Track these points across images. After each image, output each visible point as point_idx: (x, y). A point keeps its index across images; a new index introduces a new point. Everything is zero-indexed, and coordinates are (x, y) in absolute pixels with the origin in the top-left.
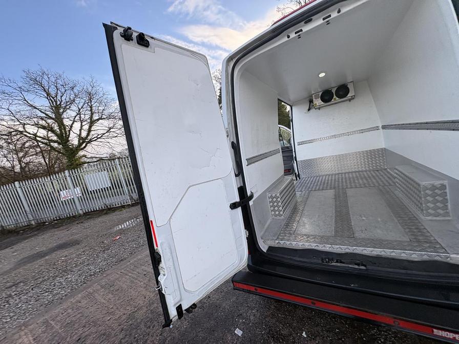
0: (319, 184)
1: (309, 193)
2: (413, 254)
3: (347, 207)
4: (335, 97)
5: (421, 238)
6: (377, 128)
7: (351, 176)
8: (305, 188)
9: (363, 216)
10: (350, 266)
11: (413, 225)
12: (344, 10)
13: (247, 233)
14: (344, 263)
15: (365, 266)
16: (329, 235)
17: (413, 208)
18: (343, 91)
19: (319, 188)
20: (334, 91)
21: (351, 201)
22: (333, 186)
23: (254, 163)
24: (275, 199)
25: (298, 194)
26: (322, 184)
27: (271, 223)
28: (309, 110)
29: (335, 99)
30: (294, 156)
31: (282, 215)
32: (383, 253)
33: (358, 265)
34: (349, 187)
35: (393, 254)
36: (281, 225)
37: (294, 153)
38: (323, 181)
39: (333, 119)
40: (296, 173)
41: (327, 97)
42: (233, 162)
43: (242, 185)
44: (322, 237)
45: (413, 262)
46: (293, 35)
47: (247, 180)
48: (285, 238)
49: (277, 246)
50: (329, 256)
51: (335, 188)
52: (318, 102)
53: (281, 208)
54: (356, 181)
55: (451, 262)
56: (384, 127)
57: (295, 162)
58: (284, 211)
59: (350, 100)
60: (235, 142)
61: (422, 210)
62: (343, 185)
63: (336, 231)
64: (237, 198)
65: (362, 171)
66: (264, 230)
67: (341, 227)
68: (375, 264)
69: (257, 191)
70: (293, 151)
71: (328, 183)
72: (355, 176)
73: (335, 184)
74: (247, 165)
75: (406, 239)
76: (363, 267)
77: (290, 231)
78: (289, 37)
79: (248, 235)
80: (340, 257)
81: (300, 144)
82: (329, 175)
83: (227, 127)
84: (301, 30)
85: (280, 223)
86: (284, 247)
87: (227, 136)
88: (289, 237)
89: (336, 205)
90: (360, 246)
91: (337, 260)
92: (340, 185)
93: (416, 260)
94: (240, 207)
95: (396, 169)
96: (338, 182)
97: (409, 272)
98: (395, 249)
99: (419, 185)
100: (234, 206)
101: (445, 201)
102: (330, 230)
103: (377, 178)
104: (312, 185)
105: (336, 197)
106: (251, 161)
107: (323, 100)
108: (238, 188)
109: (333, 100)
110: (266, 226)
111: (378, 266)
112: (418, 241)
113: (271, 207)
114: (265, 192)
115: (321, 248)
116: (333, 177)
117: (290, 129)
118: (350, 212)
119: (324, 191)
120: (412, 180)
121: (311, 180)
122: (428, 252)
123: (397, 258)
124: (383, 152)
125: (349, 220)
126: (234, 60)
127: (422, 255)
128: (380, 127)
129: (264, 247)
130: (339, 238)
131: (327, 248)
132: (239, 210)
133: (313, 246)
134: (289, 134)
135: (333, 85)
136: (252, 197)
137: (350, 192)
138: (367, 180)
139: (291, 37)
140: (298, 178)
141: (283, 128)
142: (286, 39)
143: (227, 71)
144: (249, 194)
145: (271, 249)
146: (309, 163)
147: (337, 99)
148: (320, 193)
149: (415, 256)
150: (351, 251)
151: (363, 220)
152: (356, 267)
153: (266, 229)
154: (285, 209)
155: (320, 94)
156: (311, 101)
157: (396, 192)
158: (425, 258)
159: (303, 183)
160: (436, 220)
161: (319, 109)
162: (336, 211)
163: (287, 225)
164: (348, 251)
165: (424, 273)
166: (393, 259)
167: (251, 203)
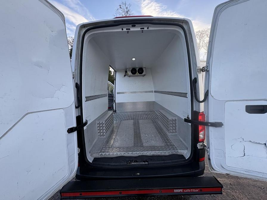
0: (126, 116)
1: (121, 121)
2: (166, 152)
3: (139, 129)
4: (137, 73)
5: (169, 144)
6: (152, 92)
7: (140, 113)
8: (119, 118)
9: (146, 134)
10: (141, 163)
11: (165, 138)
12: (150, 29)
13: (79, 150)
14: (138, 162)
15: (148, 162)
16: (131, 146)
17: (165, 130)
18: (141, 71)
19: (126, 119)
20: (137, 69)
21: (141, 126)
22: (132, 118)
23: (90, 100)
24: (101, 125)
25: (115, 122)
26: (128, 117)
27: (97, 140)
28: (125, 76)
29: (137, 74)
30: (114, 100)
31: (105, 135)
32: (155, 153)
33: (145, 162)
34: (140, 119)
35: (159, 153)
36: (104, 142)
37: (114, 98)
38: (128, 115)
39: (135, 83)
40: (114, 110)
41: (134, 71)
42: (75, 97)
43: (80, 115)
44: (127, 148)
45: (166, 156)
46: (125, 30)
47: (84, 111)
48: (106, 150)
49: (100, 157)
50: (131, 159)
51: (133, 119)
52: (129, 73)
53: (104, 131)
54: (143, 116)
55: (179, 154)
56: (155, 92)
57: (114, 103)
58: (106, 132)
59: (143, 76)
60: (79, 83)
61: (168, 130)
62: (137, 118)
63: (134, 144)
64: (74, 124)
65: (145, 111)
66: (92, 146)
67: (136, 141)
68: (152, 160)
69: (90, 120)
70: (114, 97)
71: (130, 116)
72: (142, 113)
73: (133, 117)
74: (85, 101)
75: (163, 145)
76: (147, 163)
77: (109, 145)
78: (122, 29)
79: (79, 151)
80: (136, 159)
81: (118, 93)
82: (131, 112)
83: (73, 71)
84: (130, 29)
85: (103, 140)
86: (105, 157)
87: (73, 78)
88: (109, 149)
89: (134, 128)
90: (146, 151)
91: (135, 161)
92: (136, 118)
93: (167, 155)
94: (76, 131)
95: (159, 111)
96: (135, 116)
97: (165, 162)
98: (160, 151)
99: (168, 119)
100: (70, 131)
101: (176, 126)
102: (131, 143)
103: (151, 115)
104: (122, 117)
105: (134, 124)
106: (88, 99)
107: (132, 72)
108: (76, 117)
109: (136, 74)
110: (94, 143)
111: (153, 161)
112: (168, 145)
113: (98, 130)
114: (95, 120)
115: (127, 154)
116: (133, 113)
117: (114, 84)
118: (141, 132)
119: (128, 120)
120: (166, 117)
121: (122, 114)
122: (171, 150)
123: (160, 155)
124: (154, 103)
125: (140, 137)
126: (86, 29)
127: (169, 152)
128: (154, 92)
129: (90, 159)
130: (136, 147)
131: (130, 154)
132: (75, 134)
133: (122, 154)
134: (112, 87)
135: (137, 66)
136: (86, 123)
137: (141, 121)
138: (147, 116)
139: (123, 30)
140: (115, 113)
141: (110, 83)
142: (120, 30)
143: (79, 33)
144: (84, 121)
145: (96, 160)
146: (121, 105)
147: (138, 74)
148: (126, 121)
149: (167, 153)
150: (141, 154)
151: (146, 136)
152: (144, 163)
153: (93, 146)
154: (107, 131)
155: (131, 69)
156: (126, 72)
157: (158, 122)
158: (171, 153)
159: (117, 115)
160: (173, 135)
161: (130, 77)
162: (134, 132)
163: (108, 142)
164: (140, 154)
165: (171, 161)
166: (159, 156)
167: (85, 128)
